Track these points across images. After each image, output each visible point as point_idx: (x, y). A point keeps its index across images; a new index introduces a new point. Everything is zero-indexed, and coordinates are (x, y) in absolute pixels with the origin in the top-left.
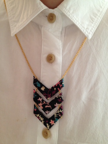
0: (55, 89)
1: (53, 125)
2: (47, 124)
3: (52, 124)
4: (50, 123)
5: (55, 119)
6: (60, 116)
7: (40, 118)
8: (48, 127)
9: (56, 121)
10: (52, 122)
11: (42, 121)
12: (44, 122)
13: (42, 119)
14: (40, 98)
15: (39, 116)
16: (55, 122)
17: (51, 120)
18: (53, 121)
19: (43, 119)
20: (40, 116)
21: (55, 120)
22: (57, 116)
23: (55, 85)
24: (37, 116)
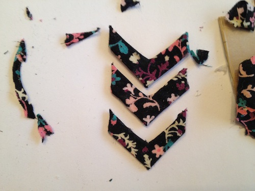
0: (167, 58)
1: (160, 156)
2: (146, 156)
3: (157, 156)
4: (154, 152)
5: (167, 142)
6: (178, 134)
7: (127, 142)
8: (148, 162)
9: (168, 148)
10: (159, 150)
11: (133, 149)
12: (137, 150)
13: (131, 144)
14: (128, 85)
15: (123, 137)
16: (165, 151)
17: (156, 146)
18: (162, 148)
19: (135, 143)
20: (128, 137)
21: (166, 146)
22: (170, 135)
23: (167, 50)
24: (120, 138)
